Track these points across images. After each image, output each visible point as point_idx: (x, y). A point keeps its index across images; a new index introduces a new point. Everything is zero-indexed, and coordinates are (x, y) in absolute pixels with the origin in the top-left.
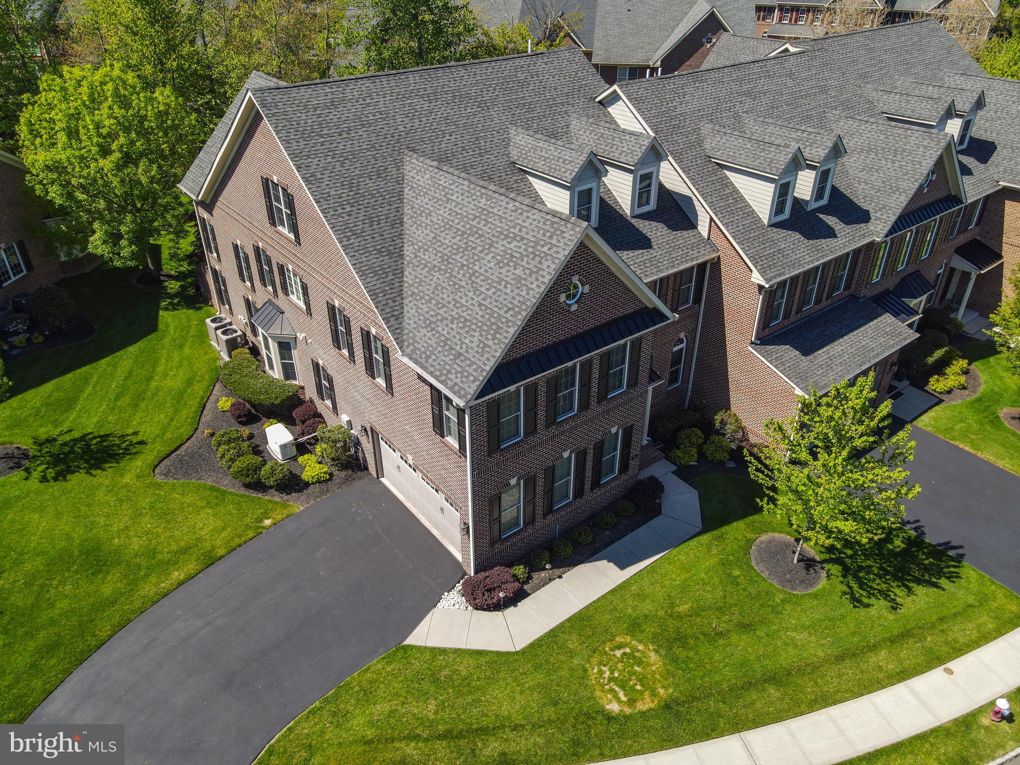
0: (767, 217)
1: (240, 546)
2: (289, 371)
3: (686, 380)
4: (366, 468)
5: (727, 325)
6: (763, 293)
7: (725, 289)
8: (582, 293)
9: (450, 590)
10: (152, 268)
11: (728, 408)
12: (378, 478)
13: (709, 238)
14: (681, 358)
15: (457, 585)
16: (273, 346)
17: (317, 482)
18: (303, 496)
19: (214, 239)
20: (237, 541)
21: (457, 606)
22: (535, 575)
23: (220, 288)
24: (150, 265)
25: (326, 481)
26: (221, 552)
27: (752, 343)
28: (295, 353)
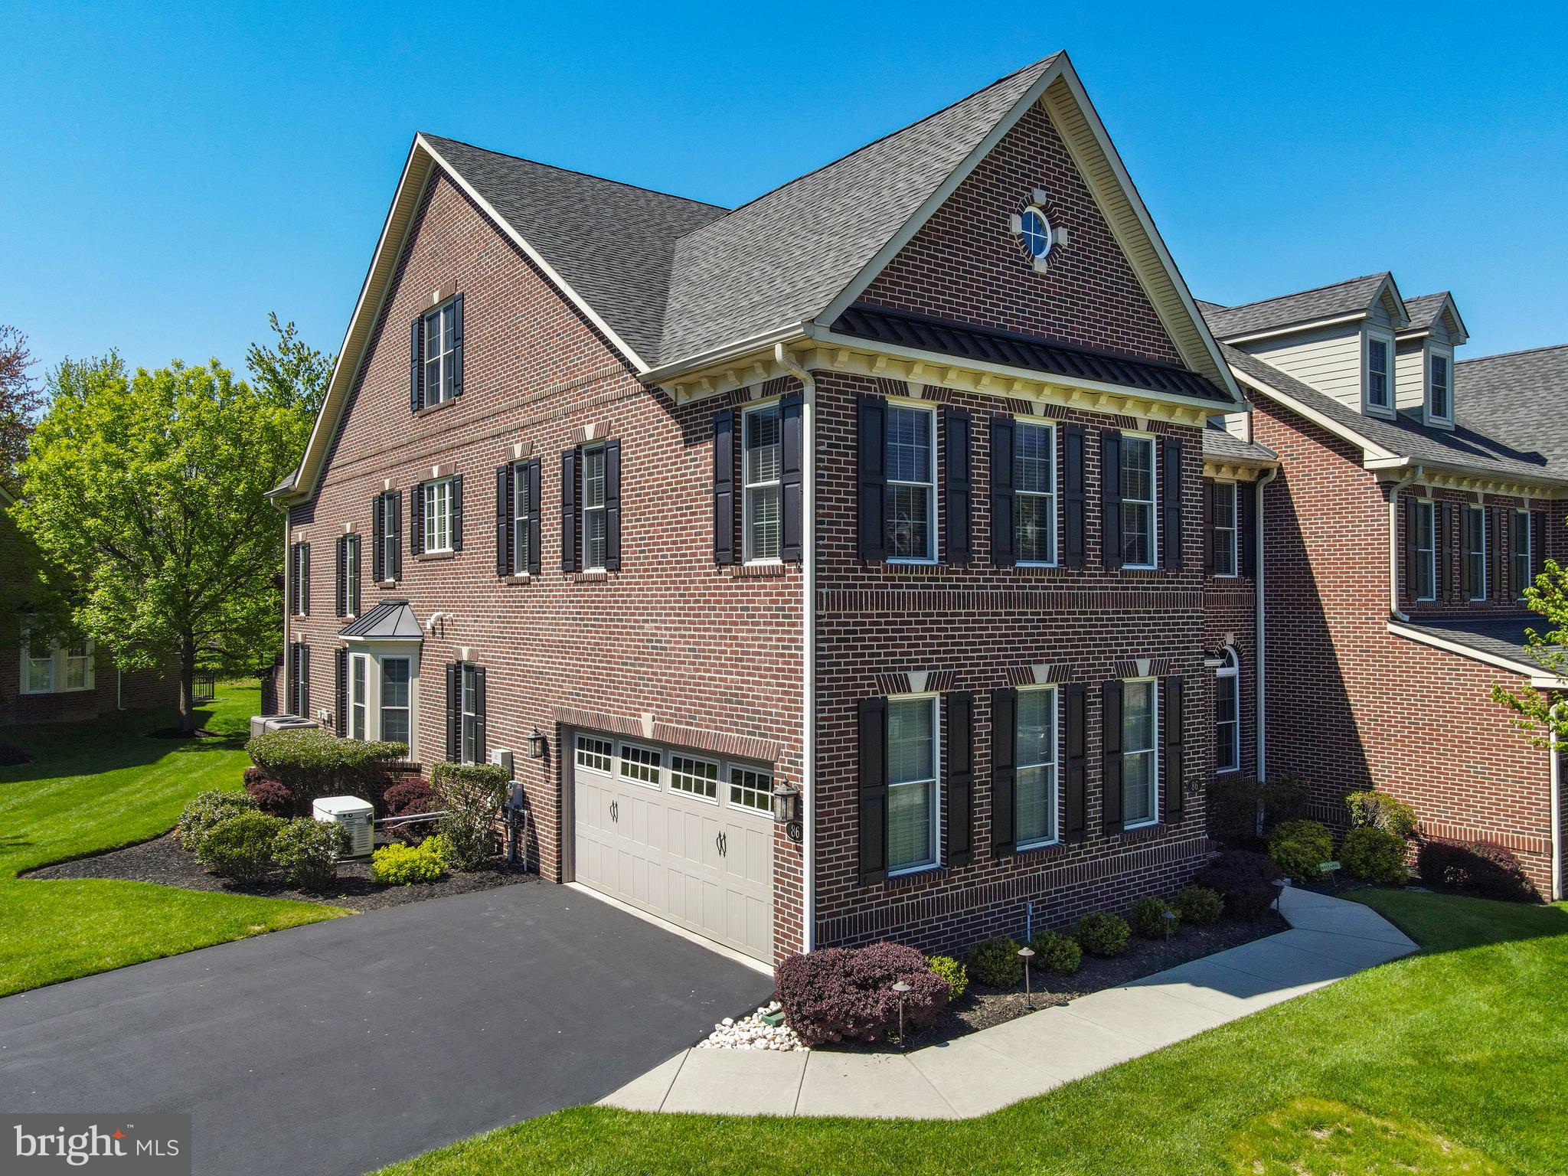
0: (1358, 398)
1: (163, 957)
2: (394, 724)
3: (1250, 763)
4: (534, 870)
5: (1324, 601)
6: (1394, 496)
7: (1305, 526)
8: (1055, 246)
9: (740, 1018)
10: (184, 713)
11: (1367, 785)
12: (560, 881)
13: (1251, 442)
14: (1233, 702)
15: (761, 1010)
16: (373, 671)
17: (407, 879)
18: (363, 901)
19: (307, 574)
20: (158, 948)
21: (760, 1043)
22: (988, 1000)
23: (296, 684)
24: (182, 707)
25: (433, 881)
26: (108, 962)
27: (1394, 619)
28: (414, 685)
